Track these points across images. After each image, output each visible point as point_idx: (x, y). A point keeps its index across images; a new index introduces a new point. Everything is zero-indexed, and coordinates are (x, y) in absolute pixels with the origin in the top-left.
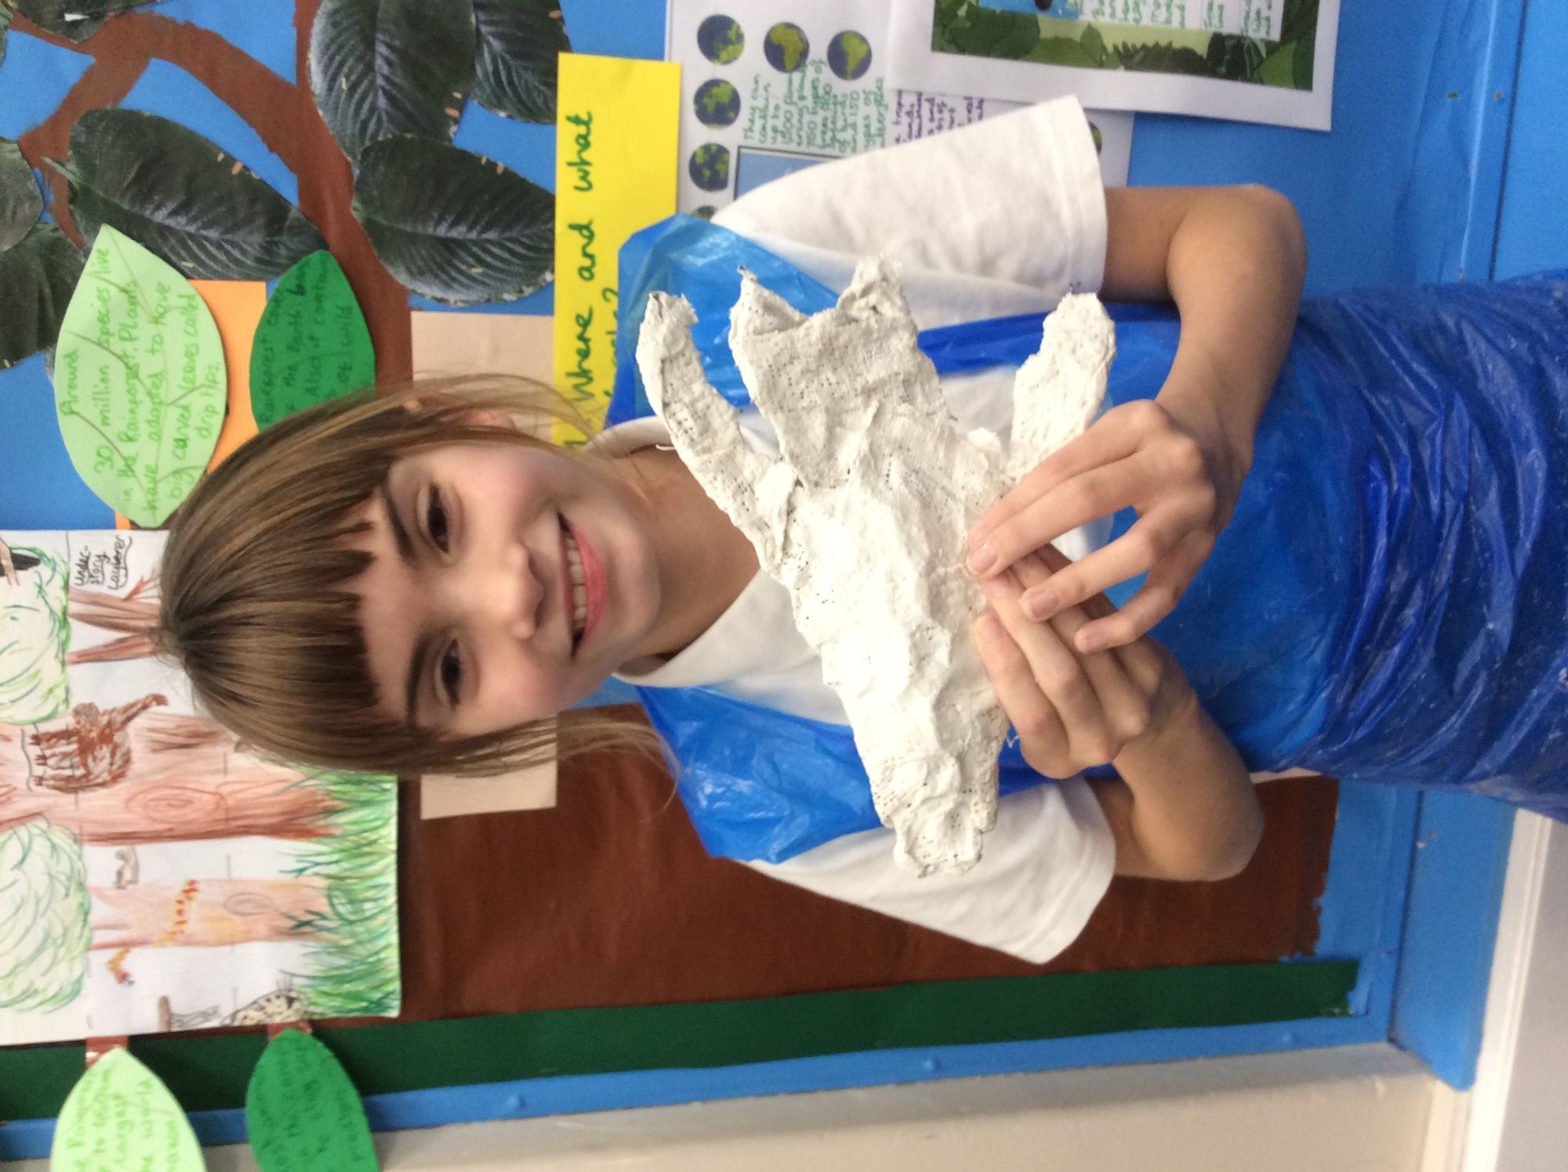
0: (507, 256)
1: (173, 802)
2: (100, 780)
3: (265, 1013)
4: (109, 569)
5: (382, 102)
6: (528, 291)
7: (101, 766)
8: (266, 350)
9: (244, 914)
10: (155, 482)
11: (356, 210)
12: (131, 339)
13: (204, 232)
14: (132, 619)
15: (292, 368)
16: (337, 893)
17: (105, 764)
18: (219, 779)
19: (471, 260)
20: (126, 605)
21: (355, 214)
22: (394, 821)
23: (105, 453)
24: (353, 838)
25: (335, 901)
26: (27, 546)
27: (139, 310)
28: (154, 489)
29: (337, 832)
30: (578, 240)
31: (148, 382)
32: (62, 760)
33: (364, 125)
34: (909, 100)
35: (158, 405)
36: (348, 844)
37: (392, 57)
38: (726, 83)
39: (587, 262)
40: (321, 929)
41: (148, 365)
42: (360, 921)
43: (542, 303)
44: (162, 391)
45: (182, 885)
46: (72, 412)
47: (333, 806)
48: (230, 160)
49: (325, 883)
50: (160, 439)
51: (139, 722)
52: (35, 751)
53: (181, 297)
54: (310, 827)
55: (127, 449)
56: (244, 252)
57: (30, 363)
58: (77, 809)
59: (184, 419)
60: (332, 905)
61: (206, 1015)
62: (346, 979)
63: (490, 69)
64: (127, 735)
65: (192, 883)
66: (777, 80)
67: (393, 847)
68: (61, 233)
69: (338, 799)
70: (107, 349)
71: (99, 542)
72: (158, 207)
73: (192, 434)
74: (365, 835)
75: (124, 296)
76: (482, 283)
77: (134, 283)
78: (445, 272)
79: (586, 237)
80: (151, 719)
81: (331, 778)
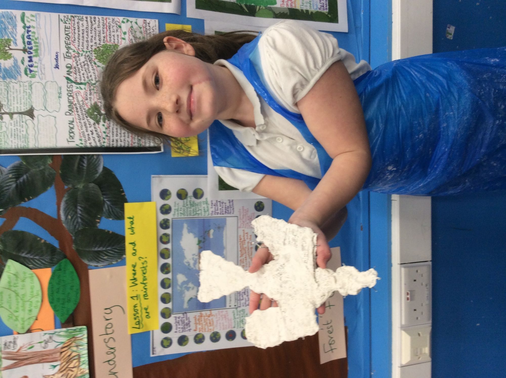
0: (113, 253)
4: (12, 345)
5: (80, 220)
6: (119, 260)
8: (52, 286)
10: (24, 321)
11: (74, 247)
12: (17, 286)
13: (35, 257)
14: (18, 357)
15: (58, 289)
19: (104, 255)
20: (17, 353)
21: (73, 248)
23: (11, 316)
27: (19, 279)
28: (23, 323)
30: (132, 246)
31: (21, 297)
33: (75, 226)
34: (214, 202)
35: (24, 302)
37: (82, 209)
38: (167, 204)
39: (134, 251)
41: (21, 292)
43: (123, 263)
44: (25, 298)
46: (2, 307)
48: (41, 239)
50: (25, 311)
53: (29, 274)
55: (16, 314)
56: (46, 261)
59: (31, 305)
63: (107, 209)
66: (181, 202)
70: (10, 290)
71: (9, 338)
72: (23, 253)
73: (33, 308)
75: (14, 276)
76: (107, 260)
77: (17, 272)
78: (97, 259)
79: (134, 245)
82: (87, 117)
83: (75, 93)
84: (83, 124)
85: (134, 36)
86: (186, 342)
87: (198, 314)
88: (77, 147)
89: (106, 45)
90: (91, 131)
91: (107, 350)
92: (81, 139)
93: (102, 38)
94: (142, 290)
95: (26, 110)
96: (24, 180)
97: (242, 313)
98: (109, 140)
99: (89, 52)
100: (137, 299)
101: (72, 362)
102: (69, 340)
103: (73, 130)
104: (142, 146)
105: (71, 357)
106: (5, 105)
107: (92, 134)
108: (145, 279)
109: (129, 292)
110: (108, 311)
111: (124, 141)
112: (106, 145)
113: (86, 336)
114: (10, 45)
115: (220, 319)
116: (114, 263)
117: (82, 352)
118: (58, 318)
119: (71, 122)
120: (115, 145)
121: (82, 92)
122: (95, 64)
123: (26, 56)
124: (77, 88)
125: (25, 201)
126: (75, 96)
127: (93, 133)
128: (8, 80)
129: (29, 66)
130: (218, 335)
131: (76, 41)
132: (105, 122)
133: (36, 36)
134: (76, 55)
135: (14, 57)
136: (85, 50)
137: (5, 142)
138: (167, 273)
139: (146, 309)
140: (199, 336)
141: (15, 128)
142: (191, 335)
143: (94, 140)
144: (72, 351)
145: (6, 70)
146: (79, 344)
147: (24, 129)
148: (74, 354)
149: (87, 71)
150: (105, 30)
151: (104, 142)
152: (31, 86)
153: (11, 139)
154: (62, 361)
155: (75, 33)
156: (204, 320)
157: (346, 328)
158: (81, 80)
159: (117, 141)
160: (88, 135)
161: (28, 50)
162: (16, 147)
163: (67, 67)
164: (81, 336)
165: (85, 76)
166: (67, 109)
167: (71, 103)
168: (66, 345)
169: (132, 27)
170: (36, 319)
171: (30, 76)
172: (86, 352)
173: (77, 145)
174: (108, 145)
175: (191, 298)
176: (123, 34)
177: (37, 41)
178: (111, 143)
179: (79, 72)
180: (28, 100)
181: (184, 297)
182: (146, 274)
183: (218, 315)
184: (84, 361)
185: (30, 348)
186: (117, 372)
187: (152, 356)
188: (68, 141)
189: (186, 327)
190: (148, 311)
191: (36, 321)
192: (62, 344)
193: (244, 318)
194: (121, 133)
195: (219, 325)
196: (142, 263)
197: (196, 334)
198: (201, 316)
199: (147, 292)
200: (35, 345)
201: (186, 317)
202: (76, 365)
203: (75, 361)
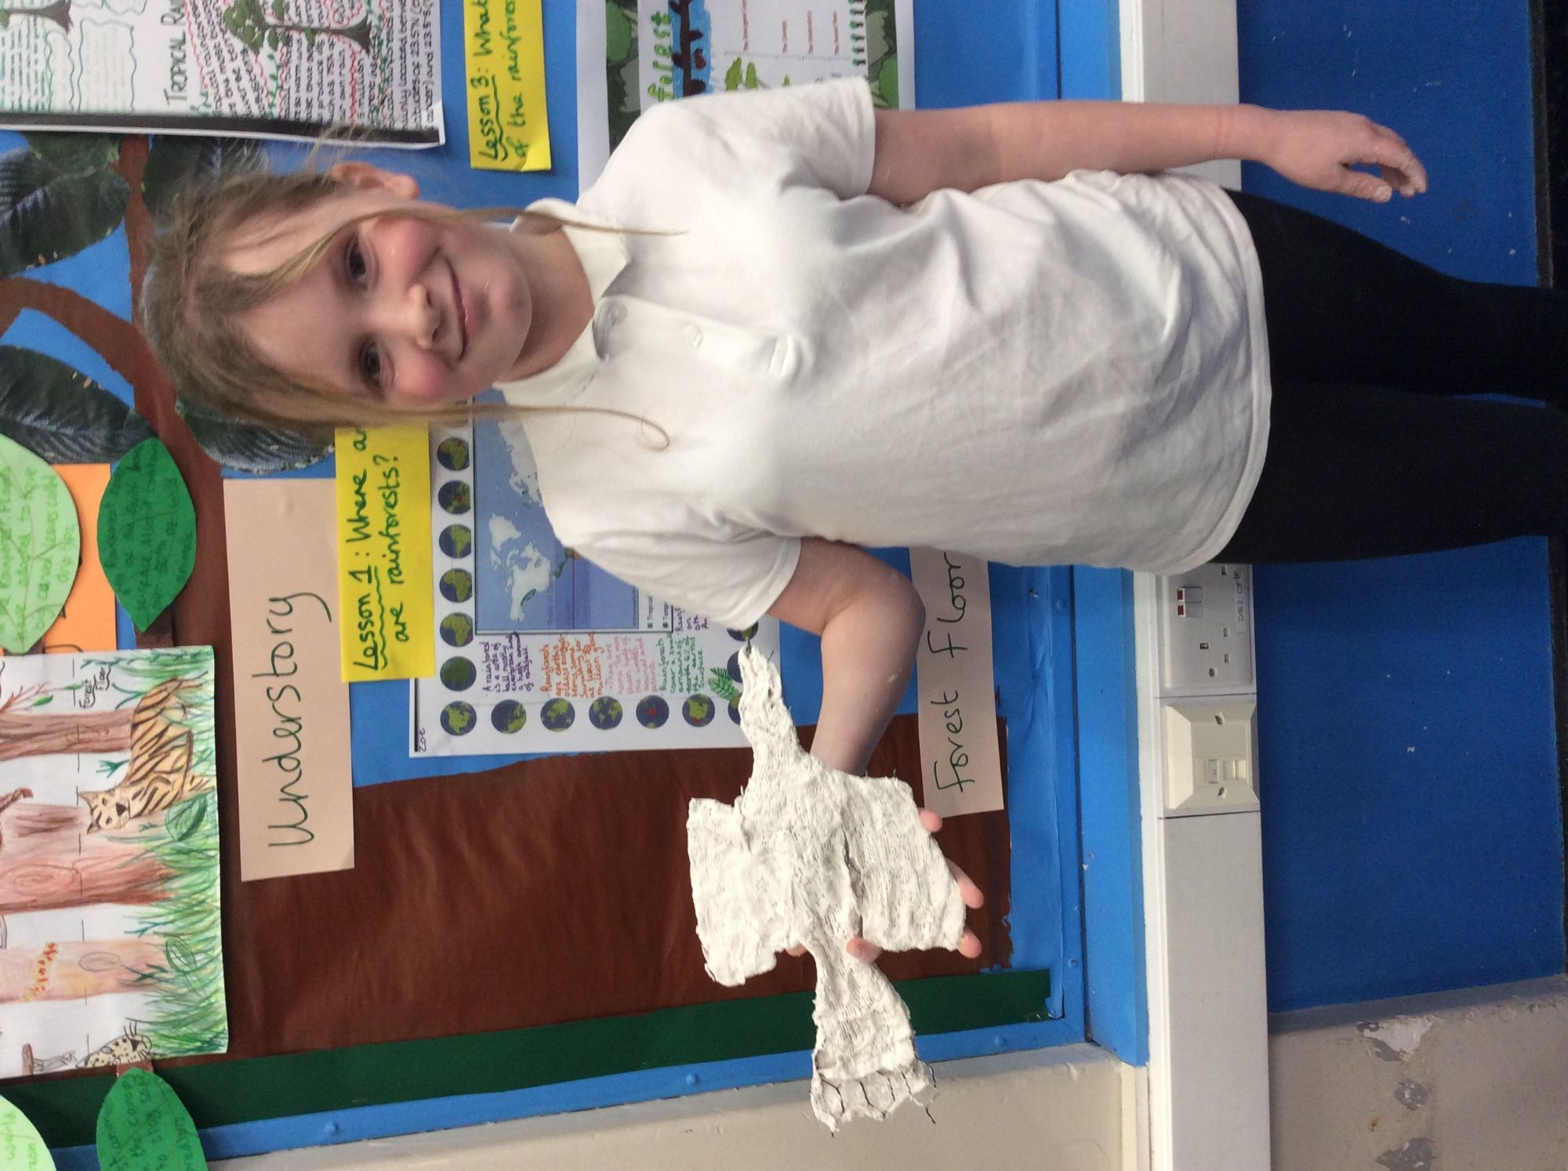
1: (38, 878)
3: (114, 1056)
6: (314, 461)
8: (110, 513)
9: (96, 971)
10: (24, 618)
11: (179, 408)
13: (63, 431)
14: (3, 728)
15: (130, 526)
16: (174, 948)
18: (75, 856)
19: (269, 440)
20: (2, 717)
21: (179, 412)
22: (218, 881)
24: (185, 900)
25: (172, 955)
27: (11, 489)
28: (22, 623)
29: (173, 896)
31: (18, 543)
35: (26, 559)
36: (181, 906)
40: (160, 980)
41: (18, 528)
42: (193, 971)
43: (327, 470)
44: (30, 547)
45: (44, 948)
47: (169, 874)
48: (82, 378)
49: (163, 940)
50: (27, 585)
51: (9, 814)
53: (44, 477)
54: (149, 893)
56: (93, 443)
59: (47, 570)
60: (169, 959)
61: (62, 1060)
62: (184, 1023)
65: (52, 945)
67: (218, 904)
69: (172, 867)
72: (27, 414)
73: (52, 580)
74: (196, 896)
75: (1, 479)
76: (280, 457)
77: (8, 470)
80: (19, 809)
81: (166, 849)
82: (223, 31)
84: (213, 52)
86: (516, 722)
87: (553, 641)
88: (194, 113)
90: (234, 71)
91: (277, 722)
92: (205, 91)
94: (384, 556)
95: (47, 4)
96: (35, 202)
97: (685, 648)
98: (286, 99)
100: (370, 581)
101: (167, 754)
102: (163, 687)
103: (182, 67)
104: (382, 126)
105: (165, 739)
107: (238, 79)
108: (392, 522)
110: (282, 607)
111: (331, 108)
112: (276, 112)
113: (211, 676)
115: (618, 662)
116: (298, 465)
117: (200, 724)
118: (128, 615)
119: (178, 44)
120: (303, 116)
125: (38, 265)
127: (239, 76)
130: (613, 709)
132: (275, 49)
138: (461, 510)
139: (397, 614)
140: (555, 706)
141: (14, 52)
142: (532, 704)
143: (243, 97)
144: (167, 722)
146: (188, 700)
147: (41, 56)
148: (172, 732)
151: (271, 105)
154: (137, 751)
156: (573, 661)
157: (1001, 723)
159: (309, 104)
160: (227, 81)
162: (17, 105)
164: (199, 678)
166: (166, 6)
168: (149, 702)
170: (63, 614)
172: (212, 722)
173: (192, 108)
174: (283, 114)
175: (533, 592)
178: (293, 109)
181: (511, 587)
182: (396, 508)
183: (613, 648)
184: (203, 752)
185: (40, 703)
186: (306, 797)
187: (412, 754)
188: (167, 98)
189: (517, 676)
190: (401, 620)
191: (62, 620)
192: (139, 699)
193: (691, 662)
194: (320, 84)
195: (615, 678)
196: (384, 474)
197: (547, 700)
198: (564, 649)
199: (399, 561)
200: (56, 694)
201: (519, 646)
202: (179, 765)
203: (176, 754)
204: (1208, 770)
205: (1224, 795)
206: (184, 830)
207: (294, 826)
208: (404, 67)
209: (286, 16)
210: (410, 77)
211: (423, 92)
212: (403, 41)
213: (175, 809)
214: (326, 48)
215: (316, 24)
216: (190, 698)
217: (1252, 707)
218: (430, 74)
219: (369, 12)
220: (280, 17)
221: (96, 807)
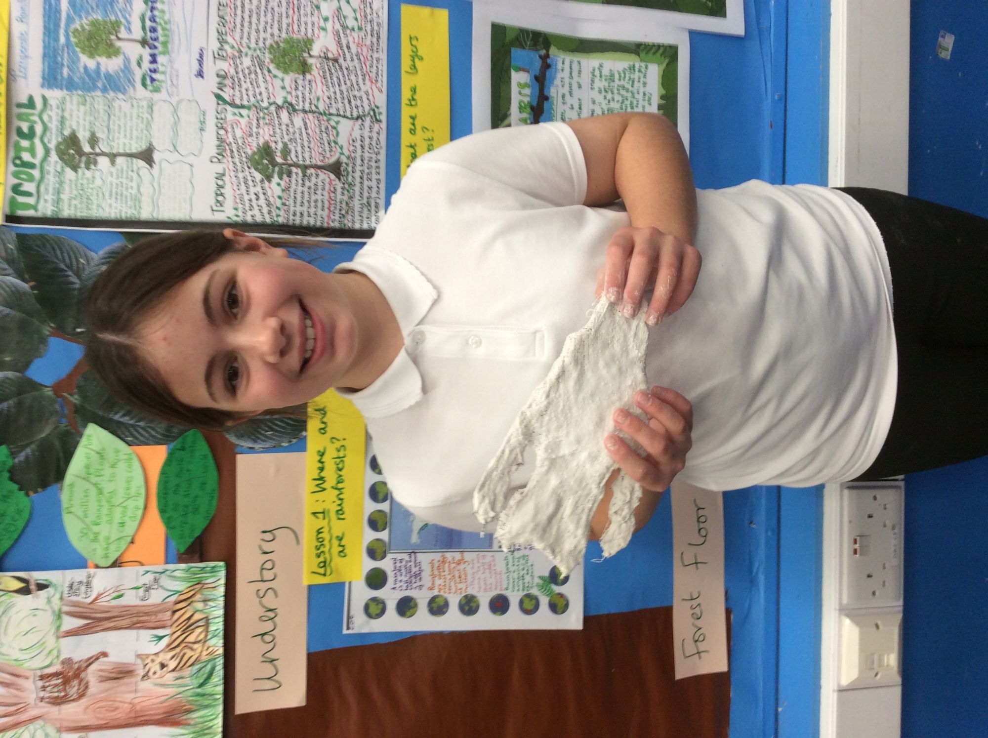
0: (283, 425)
1: (109, 709)
2: (72, 698)
4: (83, 588)
6: (294, 441)
7: (73, 691)
8: (166, 478)
10: (108, 544)
12: (101, 476)
13: (137, 423)
14: (92, 613)
15: (178, 485)
17: (75, 689)
18: (132, 695)
19: (267, 429)
20: (92, 606)
22: (221, 716)
23: (85, 531)
24: (200, 725)
26: (43, 578)
27: (105, 462)
28: (107, 548)
29: (192, 722)
30: (319, 415)
31: (107, 496)
32: (54, 689)
36: (197, 729)
39: (323, 426)
41: (108, 487)
43: (301, 447)
44: (114, 500)
46: (71, 513)
47: (191, 708)
50: (112, 523)
51: (94, 667)
52: (40, 684)
53: (125, 454)
54: (178, 720)
55: (96, 529)
56: (157, 432)
57: (51, 489)
58: (59, 714)
59: (124, 514)
64: (87, 674)
67: (220, 729)
68: (69, 428)
69: (193, 704)
70: (88, 481)
71: (79, 575)
72: (116, 414)
73: (126, 519)
74: (206, 723)
75: (98, 456)
76: (271, 439)
77: (103, 449)
78: (254, 435)
79: (322, 414)
80: (100, 665)
81: (189, 693)
82: (249, 168)
83: (231, 122)
84: (242, 180)
85: (342, 26)
86: (411, 610)
87: (437, 557)
88: (229, 221)
89: (291, 39)
90: (256, 194)
91: (261, 612)
92: (236, 206)
93: (284, 26)
94: (334, 502)
95: (140, 149)
97: (522, 562)
98: (287, 211)
99: (260, 50)
100: (324, 518)
102: (191, 588)
103: (223, 191)
104: (347, 227)
105: (192, 621)
106: (103, 139)
107: (257, 199)
108: (340, 480)
109: (310, 502)
110: (268, 536)
111: (315, 216)
112: (281, 220)
113: (223, 581)
114: (120, 32)
115: (478, 571)
116: (284, 444)
117: (214, 613)
118: (173, 543)
119: (220, 176)
120: (298, 222)
121: (244, 121)
122: (269, 71)
123: (146, 52)
124: (235, 114)
126: (229, 130)
127: (258, 196)
128: (112, 94)
129: (151, 71)
130: (475, 602)
131: (238, 30)
132: (281, 179)
133: (166, 17)
134: (237, 54)
135: (124, 53)
136: (253, 45)
137: (98, 206)
140: (437, 600)
141: (118, 181)
142: (422, 598)
143: (260, 210)
145: (108, 76)
146: (207, 597)
147: (134, 184)
148: (197, 617)
149: (255, 84)
150: (291, 12)
151: (278, 216)
152: (151, 107)
153: (109, 201)
154: (174, 629)
155: (235, 14)
156: (450, 571)
157: (728, 612)
158: (241, 100)
159: (302, 214)
160: (250, 200)
161: (151, 42)
162: (118, 216)
163: (218, 75)
164: (214, 582)
165: (251, 93)
166: (214, 151)
167: (221, 141)
169: (340, 8)
170: (132, 542)
171: (150, 88)
172: (221, 612)
173: (229, 218)
174: (285, 221)
175: (426, 525)
176: (322, 21)
177: (168, 27)
178: (291, 217)
179: (240, 86)
180: (145, 132)
181: (412, 522)
182: (343, 471)
183: (475, 562)
184: (216, 630)
185: (114, 598)
186: (277, 660)
187: (345, 631)
188: (213, 210)
189: (414, 581)
190: (343, 544)
191: (132, 545)
192: (176, 595)
193: (525, 572)
194: (309, 202)
195: (476, 581)
196: (337, 449)
197: (432, 596)
198: (444, 562)
199: (343, 505)
200: (127, 593)
201: (415, 561)
202: (199, 639)
203: (199, 630)
204: (868, 660)
205: (879, 676)
206: (201, 681)
207: (269, 679)
208: (362, 189)
209: (289, 158)
210: (366, 195)
211: (373, 204)
212: (362, 172)
213: (196, 667)
214: (313, 179)
215: (308, 163)
216: (209, 595)
217: (899, 617)
218: (378, 193)
219: (342, 154)
220: (285, 159)
221: (147, 664)
